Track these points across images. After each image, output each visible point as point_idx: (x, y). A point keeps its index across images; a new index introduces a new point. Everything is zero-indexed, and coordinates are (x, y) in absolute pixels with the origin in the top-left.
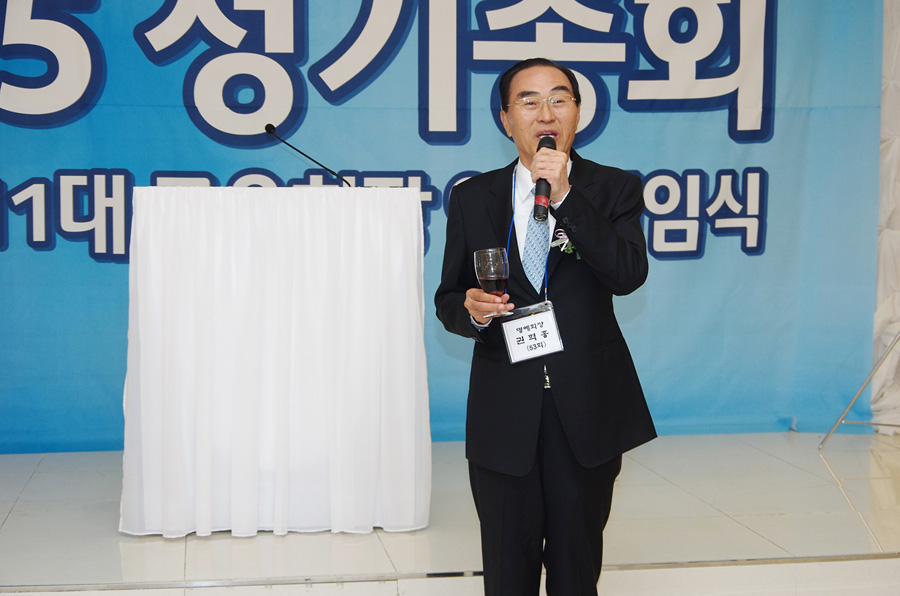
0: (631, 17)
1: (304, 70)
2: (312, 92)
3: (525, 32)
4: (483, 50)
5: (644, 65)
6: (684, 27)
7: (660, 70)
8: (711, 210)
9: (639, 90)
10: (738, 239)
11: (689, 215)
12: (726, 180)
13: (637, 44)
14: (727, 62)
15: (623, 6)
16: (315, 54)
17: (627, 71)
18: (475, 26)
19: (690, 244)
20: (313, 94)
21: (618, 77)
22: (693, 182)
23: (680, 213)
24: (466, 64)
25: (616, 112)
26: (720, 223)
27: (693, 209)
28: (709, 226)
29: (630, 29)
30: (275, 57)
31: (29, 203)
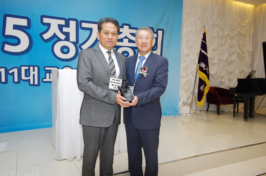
31: (13, 73)
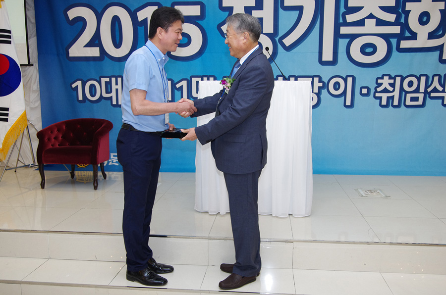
0: (403, 16)
1: (277, 39)
2: (280, 47)
3: (361, 23)
4: (344, 30)
5: (407, 34)
6: (425, 19)
7: (414, 36)
8: (429, 90)
9: (405, 44)
10: (441, 101)
11: (420, 92)
12: (436, 78)
13: (405, 26)
14: (441, 33)
15: (401, 12)
16: (281, 33)
17: (400, 37)
18: (341, 21)
19: (420, 102)
20: (280, 48)
21: (396, 39)
22: (423, 79)
23: (417, 90)
24: (337, 35)
25: (395, 53)
26: (433, 95)
27: (422, 89)
28: (428, 95)
29: (403, 20)
30: (266, 34)
